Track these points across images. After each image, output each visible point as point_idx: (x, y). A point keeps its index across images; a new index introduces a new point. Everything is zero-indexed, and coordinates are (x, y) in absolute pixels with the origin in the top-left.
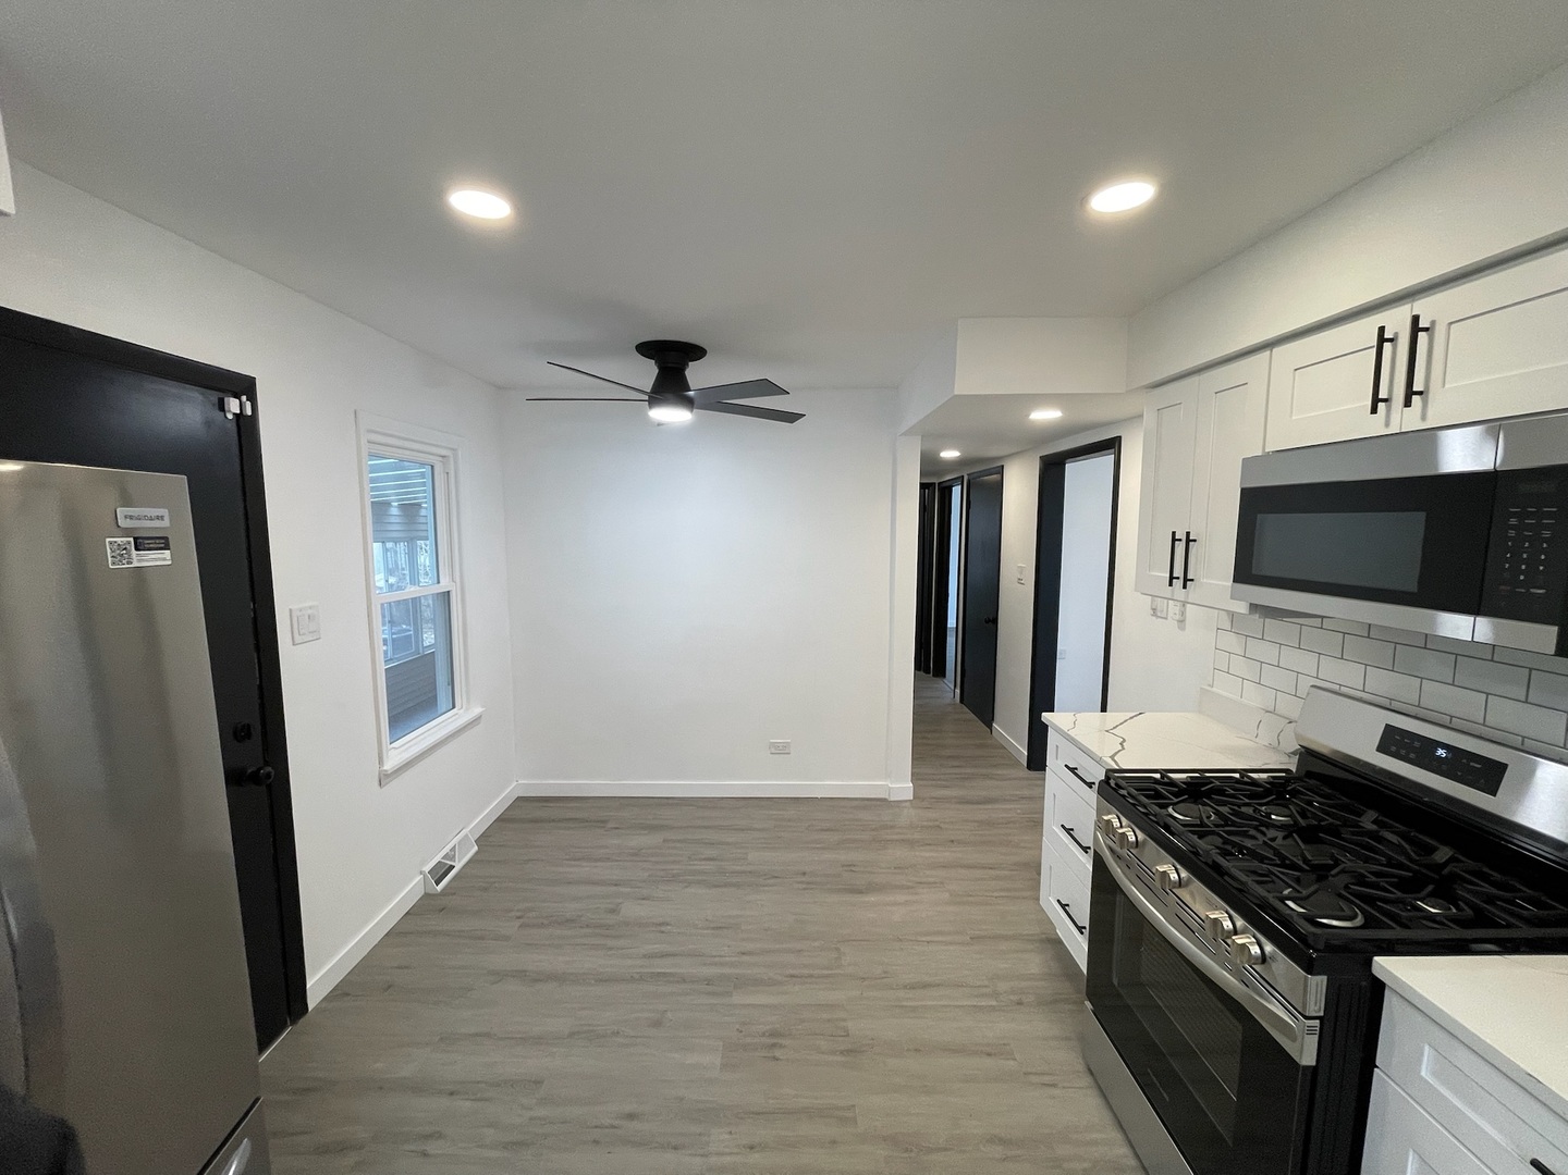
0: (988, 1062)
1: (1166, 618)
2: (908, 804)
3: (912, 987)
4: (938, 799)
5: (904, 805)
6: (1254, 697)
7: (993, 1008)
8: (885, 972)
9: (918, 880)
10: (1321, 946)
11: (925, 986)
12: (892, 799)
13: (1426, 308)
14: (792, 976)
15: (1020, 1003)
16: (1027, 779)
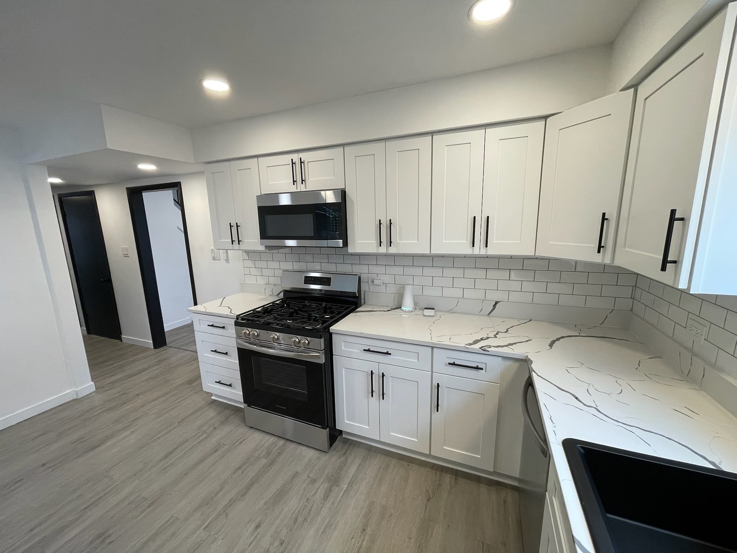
0: (216, 454)
1: (220, 260)
2: (94, 394)
3: (166, 457)
4: (113, 383)
5: (92, 395)
6: (261, 281)
7: (206, 438)
8: (145, 464)
9: (131, 420)
10: (321, 331)
11: (171, 453)
12: (80, 397)
13: (303, 156)
14: (85, 508)
15: (215, 428)
16: (157, 353)
